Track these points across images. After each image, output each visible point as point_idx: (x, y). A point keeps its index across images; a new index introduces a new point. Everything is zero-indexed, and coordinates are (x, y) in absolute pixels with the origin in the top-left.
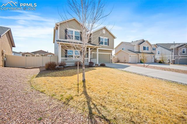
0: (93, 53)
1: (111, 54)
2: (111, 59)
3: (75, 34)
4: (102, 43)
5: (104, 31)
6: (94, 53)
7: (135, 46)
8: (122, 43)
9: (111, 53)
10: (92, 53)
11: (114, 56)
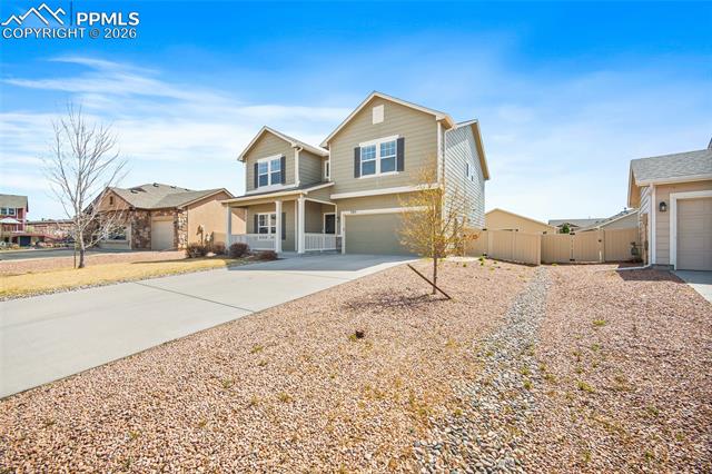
3: (272, 169)
5: (378, 114)
6: (348, 213)
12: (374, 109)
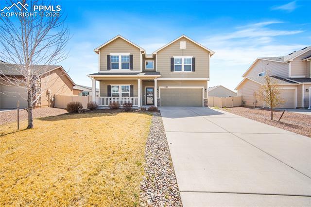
0: (161, 89)
1: (203, 87)
2: (204, 98)
3: (122, 60)
4: (179, 68)
5: (183, 45)
6: (163, 87)
7: (290, 64)
8: (258, 60)
9: (206, 86)
10: (160, 87)
11: (236, 92)
12: (181, 42)
